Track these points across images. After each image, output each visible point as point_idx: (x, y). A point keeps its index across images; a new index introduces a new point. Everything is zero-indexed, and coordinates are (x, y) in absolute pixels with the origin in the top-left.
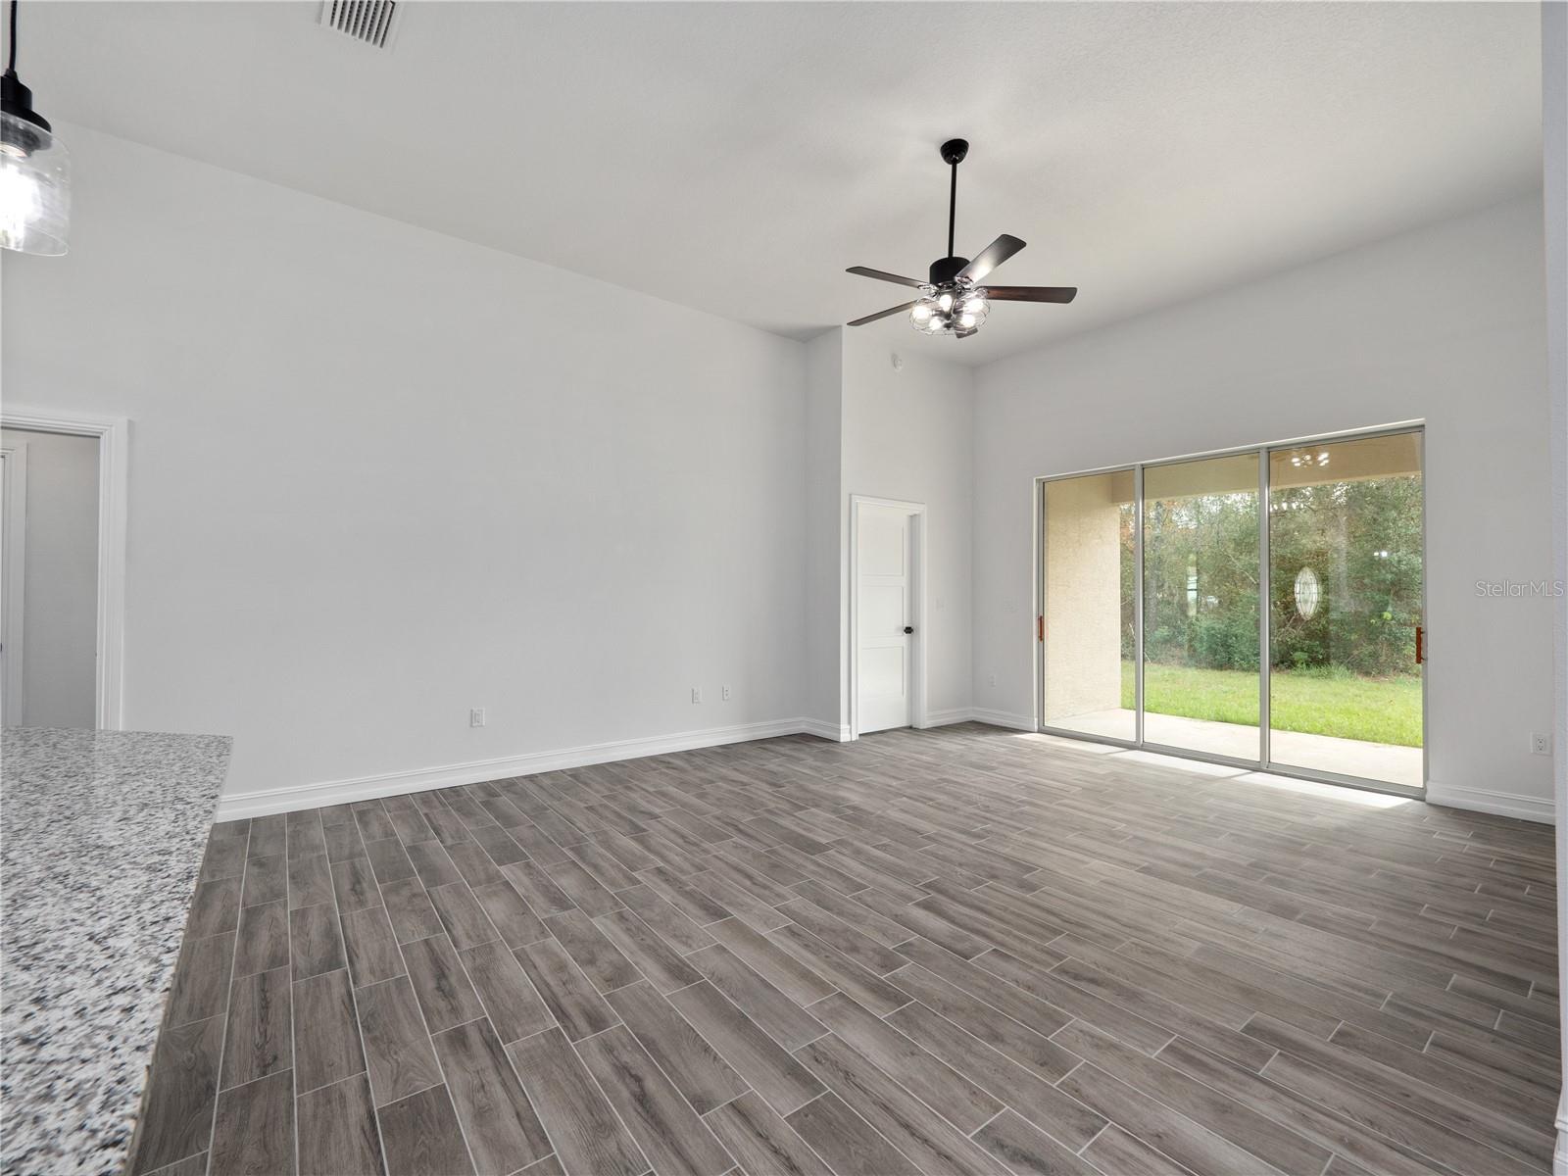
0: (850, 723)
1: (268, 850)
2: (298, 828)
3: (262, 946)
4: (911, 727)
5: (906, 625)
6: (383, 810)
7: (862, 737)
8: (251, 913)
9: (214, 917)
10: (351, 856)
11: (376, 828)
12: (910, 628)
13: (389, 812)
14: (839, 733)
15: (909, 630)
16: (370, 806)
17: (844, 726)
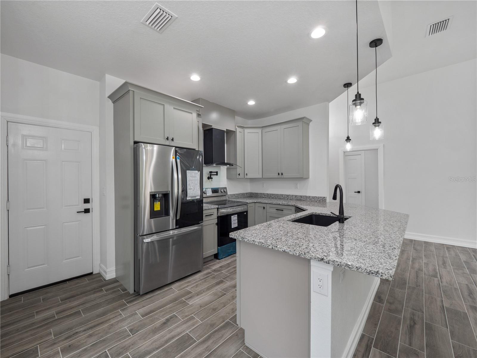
1: (418, 248)
2: (427, 245)
3: (417, 266)
6: (456, 249)
8: (414, 259)
9: (405, 256)
10: (443, 257)
11: (453, 253)
13: (458, 250)
16: (451, 247)
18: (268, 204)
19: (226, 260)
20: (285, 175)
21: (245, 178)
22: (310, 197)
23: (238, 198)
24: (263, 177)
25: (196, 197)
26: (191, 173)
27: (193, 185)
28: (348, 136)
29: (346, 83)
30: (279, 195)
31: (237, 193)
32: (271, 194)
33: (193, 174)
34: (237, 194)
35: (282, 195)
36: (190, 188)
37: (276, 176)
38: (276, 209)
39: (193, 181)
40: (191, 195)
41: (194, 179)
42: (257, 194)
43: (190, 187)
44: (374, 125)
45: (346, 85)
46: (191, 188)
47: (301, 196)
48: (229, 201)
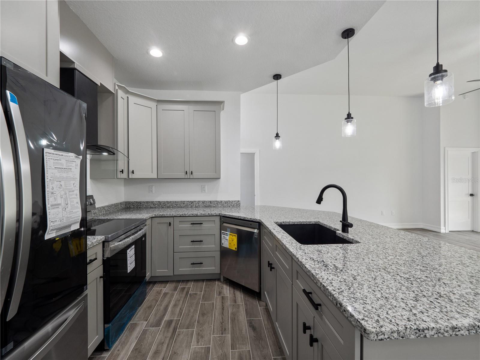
0: (445, 226)
4: (473, 231)
5: (470, 193)
7: (451, 233)
12: (472, 194)
14: (441, 230)
15: (472, 195)
17: (442, 227)
18: (177, 217)
19: (124, 344)
20: (195, 175)
21: (130, 177)
22: (221, 201)
23: (110, 213)
24: (158, 178)
25: (69, 226)
26: (59, 157)
27: (63, 193)
28: (277, 133)
29: (276, 74)
30: (177, 202)
31: (107, 204)
32: (164, 202)
33: (63, 161)
34: (107, 206)
35: (183, 202)
36: (54, 203)
37: (183, 175)
38: (191, 224)
39: (62, 183)
40: (58, 224)
41: (65, 175)
42: (140, 203)
43: (55, 199)
44: (347, 121)
45: (276, 77)
46: (59, 202)
47: (211, 202)
48: (95, 221)
